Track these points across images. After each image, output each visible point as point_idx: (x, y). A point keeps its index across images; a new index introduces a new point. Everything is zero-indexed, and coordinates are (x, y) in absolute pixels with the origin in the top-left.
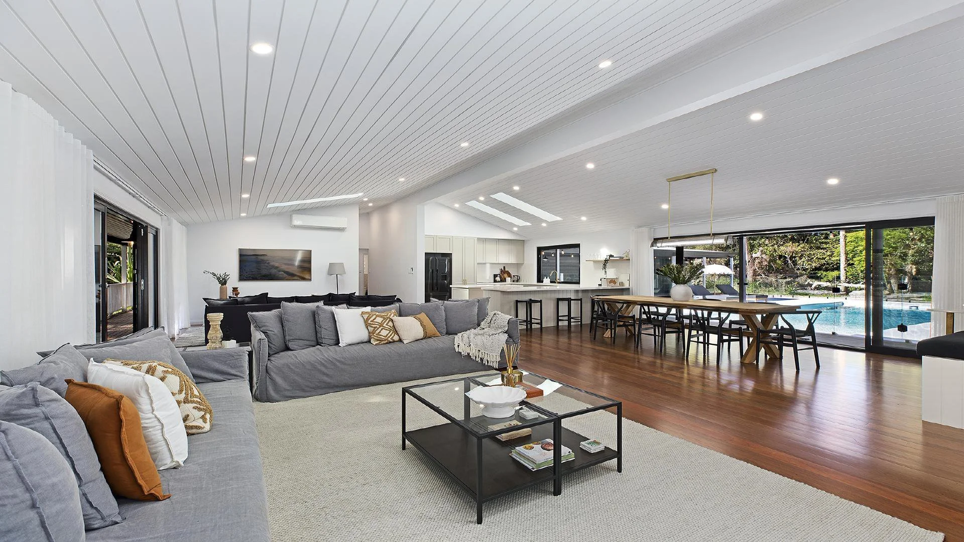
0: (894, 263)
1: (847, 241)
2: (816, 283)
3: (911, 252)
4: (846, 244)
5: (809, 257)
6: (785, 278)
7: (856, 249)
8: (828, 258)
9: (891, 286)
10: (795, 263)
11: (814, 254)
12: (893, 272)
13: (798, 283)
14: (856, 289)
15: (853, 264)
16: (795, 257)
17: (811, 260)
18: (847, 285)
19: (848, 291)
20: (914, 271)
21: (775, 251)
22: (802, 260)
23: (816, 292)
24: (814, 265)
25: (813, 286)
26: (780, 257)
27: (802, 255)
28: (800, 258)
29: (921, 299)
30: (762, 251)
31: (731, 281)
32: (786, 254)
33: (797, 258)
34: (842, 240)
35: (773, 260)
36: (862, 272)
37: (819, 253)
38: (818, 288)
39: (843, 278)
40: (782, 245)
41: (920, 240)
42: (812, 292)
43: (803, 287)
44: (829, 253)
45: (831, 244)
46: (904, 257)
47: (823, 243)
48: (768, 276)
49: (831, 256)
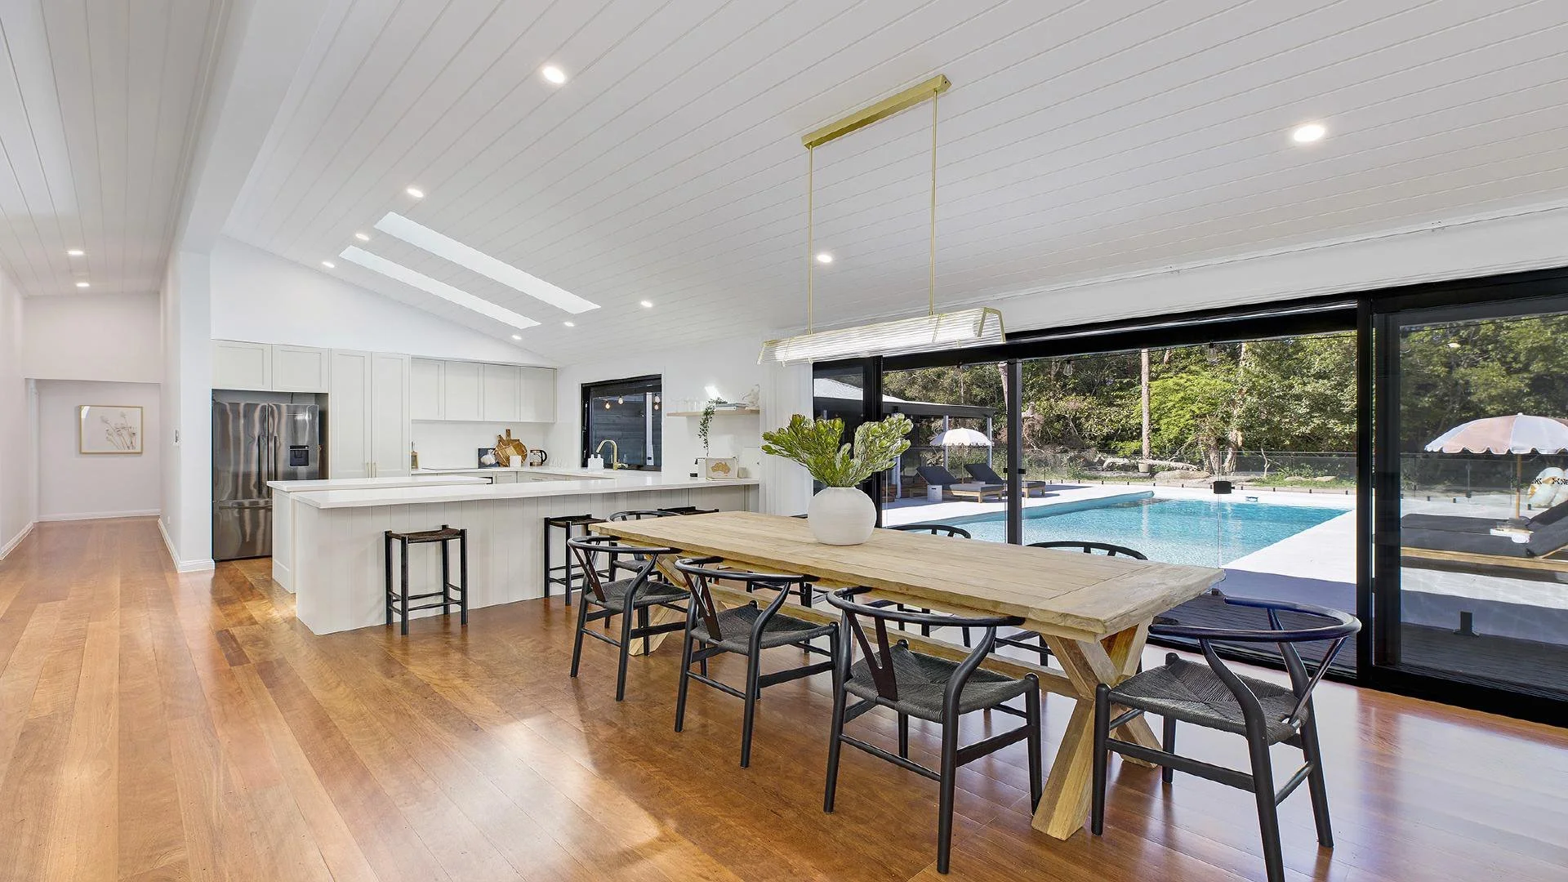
0: (1215, 428)
1: (1151, 394)
2: (1109, 460)
3: (1236, 412)
4: (1150, 399)
5: (1098, 418)
6: (1066, 451)
7: (1164, 406)
8: (1124, 421)
9: (1210, 463)
10: (1079, 427)
11: (1106, 414)
12: (1212, 442)
13: (1085, 460)
14: (1163, 469)
15: (1159, 429)
16: (1079, 418)
17: (1101, 423)
18: (1151, 462)
19: (1152, 472)
20: (1240, 439)
21: (1051, 408)
22: (1090, 422)
23: (1109, 474)
24: (1105, 430)
25: (1105, 465)
26: (1059, 418)
27: (1089, 415)
28: (1087, 418)
29: (1250, 483)
30: (1033, 407)
31: (988, 456)
32: (1066, 413)
33: (1083, 420)
34: (1144, 392)
35: (1049, 422)
36: (1170, 441)
37: (1111, 413)
38: (1111, 468)
39: (1145, 452)
40: (1061, 398)
41: (1249, 392)
42: (1103, 474)
43: (1090, 465)
44: (1125, 413)
45: (1129, 398)
46: (1226, 419)
47: (1117, 397)
48: (1040, 448)
49: (1127, 417)
